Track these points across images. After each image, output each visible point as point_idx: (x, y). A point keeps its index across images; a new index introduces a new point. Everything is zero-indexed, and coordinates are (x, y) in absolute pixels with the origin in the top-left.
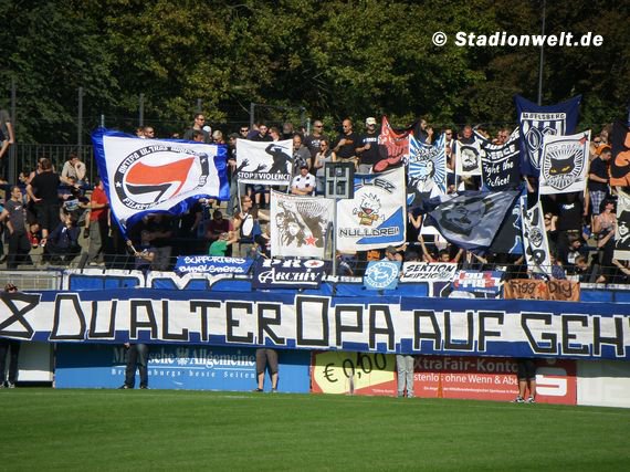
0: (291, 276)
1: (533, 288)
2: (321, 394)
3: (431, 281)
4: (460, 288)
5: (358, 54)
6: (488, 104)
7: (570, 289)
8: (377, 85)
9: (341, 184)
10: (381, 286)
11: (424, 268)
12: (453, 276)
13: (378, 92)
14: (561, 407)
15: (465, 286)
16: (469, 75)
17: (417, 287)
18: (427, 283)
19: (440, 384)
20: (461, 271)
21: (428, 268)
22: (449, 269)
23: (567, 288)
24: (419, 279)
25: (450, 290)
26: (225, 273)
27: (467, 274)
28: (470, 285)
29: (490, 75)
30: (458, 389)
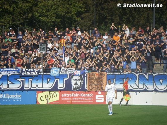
0: (31, 73)
1: (95, 74)
2: (39, 104)
3: (68, 73)
4: (76, 75)
5: (46, 14)
6: (82, 26)
7: (104, 74)
8: (52, 22)
9: (44, 48)
10: (55, 75)
11: (66, 70)
12: (74, 72)
13: (52, 23)
14: (102, 105)
15: (77, 74)
16: (77, 19)
17: (64, 75)
18: (67, 74)
19: (71, 101)
20: (76, 71)
21: (67, 70)
22: (73, 70)
23: (103, 74)
24: (65, 73)
25: (73, 76)
26: (12, 73)
27: (77, 71)
28: (78, 74)
29: (82, 19)
30: (76, 102)
